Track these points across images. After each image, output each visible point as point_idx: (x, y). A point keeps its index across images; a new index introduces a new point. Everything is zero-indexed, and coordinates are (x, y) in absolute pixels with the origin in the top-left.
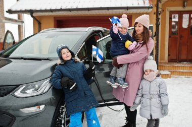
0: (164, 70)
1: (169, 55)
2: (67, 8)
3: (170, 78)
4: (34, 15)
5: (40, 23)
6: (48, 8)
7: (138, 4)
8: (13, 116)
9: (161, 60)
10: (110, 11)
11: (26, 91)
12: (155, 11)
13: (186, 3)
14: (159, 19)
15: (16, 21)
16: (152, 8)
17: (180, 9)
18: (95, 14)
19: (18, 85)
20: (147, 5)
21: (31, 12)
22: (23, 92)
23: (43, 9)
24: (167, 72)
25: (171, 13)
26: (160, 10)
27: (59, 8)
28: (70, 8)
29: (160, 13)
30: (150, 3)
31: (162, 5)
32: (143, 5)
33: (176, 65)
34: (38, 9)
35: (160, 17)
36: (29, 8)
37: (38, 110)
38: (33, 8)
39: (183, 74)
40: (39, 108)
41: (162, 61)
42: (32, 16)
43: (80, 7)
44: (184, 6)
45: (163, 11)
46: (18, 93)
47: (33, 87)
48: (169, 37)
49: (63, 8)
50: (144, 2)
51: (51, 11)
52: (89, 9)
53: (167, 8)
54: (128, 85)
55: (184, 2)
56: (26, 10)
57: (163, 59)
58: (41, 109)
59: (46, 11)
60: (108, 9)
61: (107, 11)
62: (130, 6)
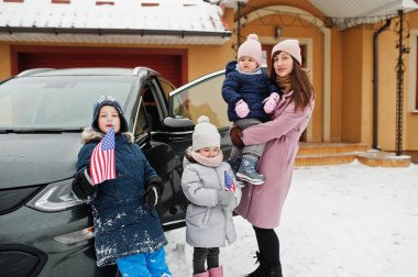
2: (50, 26)
7: (203, 26)
8: (42, 253)
10: (146, 37)
11: (61, 198)
12: (236, 41)
13: (279, 31)
16: (229, 35)
20: (220, 29)
27: (28, 24)
28: (56, 26)
30: (224, 25)
32: (212, 30)
37: (91, 235)
43: (79, 25)
44: (276, 36)
46: (42, 202)
49: (40, 24)
50: (214, 25)
51: (9, 30)
52: (100, 32)
55: (276, 29)
60: (142, 32)
61: (139, 37)
62: (187, 28)
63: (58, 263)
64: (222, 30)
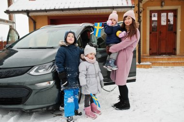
0: (146, 62)
1: (150, 49)
2: (60, 8)
3: (151, 68)
4: (30, 14)
5: (35, 23)
6: (43, 8)
7: (122, 4)
8: (30, 89)
9: (143, 53)
10: (97, 10)
11: (39, 71)
12: (137, 10)
14: (141, 17)
15: (7, 22)
16: (134, 7)
17: (159, 8)
18: (84, 13)
19: (33, 67)
20: (130, 4)
21: (27, 12)
22: (37, 71)
23: (38, 9)
24: (148, 63)
25: (151, 12)
26: (141, 9)
27: (52, 8)
28: (62, 8)
29: (141, 12)
30: (132, 3)
31: (143, 5)
32: (126, 5)
33: (157, 57)
34: (34, 9)
35: (141, 15)
36: (25, 9)
37: (49, 84)
38: (29, 8)
39: (162, 64)
40: (50, 83)
41: (144, 55)
42: (28, 16)
43: (71, 7)
44: (162, 6)
45: (144, 10)
46: (32, 72)
47: (44, 68)
48: (150, 33)
49: (57, 8)
50: (127, 3)
51: (46, 11)
52: (79, 9)
53: (147, 7)
54: (117, 67)
56: (22, 10)
57: (146, 53)
58: (51, 84)
59: (41, 11)
60: (96, 8)
61: (95, 10)
62: (115, 5)
63: (36, 93)
64: (131, 5)
